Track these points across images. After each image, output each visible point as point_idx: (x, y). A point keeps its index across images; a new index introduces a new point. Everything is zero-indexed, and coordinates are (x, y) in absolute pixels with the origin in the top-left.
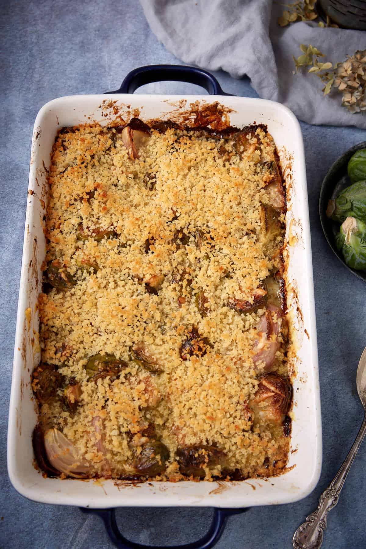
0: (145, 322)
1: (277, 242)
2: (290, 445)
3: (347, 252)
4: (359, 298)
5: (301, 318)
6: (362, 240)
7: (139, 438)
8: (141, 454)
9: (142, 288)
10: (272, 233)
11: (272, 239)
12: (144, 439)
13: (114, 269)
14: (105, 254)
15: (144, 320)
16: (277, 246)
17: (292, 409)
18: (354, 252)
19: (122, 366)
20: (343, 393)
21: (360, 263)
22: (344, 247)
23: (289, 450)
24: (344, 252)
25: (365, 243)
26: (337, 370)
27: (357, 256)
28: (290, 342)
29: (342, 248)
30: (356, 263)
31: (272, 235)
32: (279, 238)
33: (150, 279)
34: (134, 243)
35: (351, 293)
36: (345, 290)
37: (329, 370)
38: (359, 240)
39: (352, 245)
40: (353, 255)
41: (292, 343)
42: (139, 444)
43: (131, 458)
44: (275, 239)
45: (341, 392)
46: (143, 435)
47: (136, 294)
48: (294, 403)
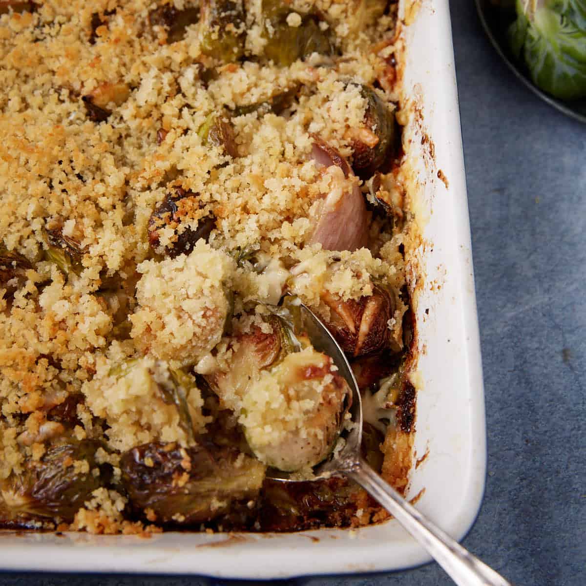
0: (79, 176)
1: (380, 29)
2: (413, 450)
3: (534, 54)
4: (568, 160)
5: (431, 153)
6: (565, 19)
7: (40, 423)
8: (42, 460)
9: (77, 110)
10: (367, 7)
11: (371, 22)
12: (49, 427)
13: (22, 74)
14: (7, 42)
15: (77, 172)
16: (381, 37)
17: (416, 366)
18: (549, 48)
19: (18, 265)
20: (543, 357)
21: (564, 76)
22: (528, 45)
23: (410, 461)
24: (527, 56)
25: (570, 26)
26: (527, 307)
27: (556, 56)
28: (409, 217)
29: (523, 50)
30: (555, 77)
31: (370, 11)
32: (385, 21)
33: (95, 88)
34: (69, 20)
35: (551, 151)
36: (538, 146)
37: (509, 305)
38: (558, 18)
39: (544, 32)
40: (548, 56)
41: (413, 217)
42: (38, 438)
43: (18, 471)
44: (376, 24)
45: (539, 353)
46: (50, 418)
47: (65, 122)
48: (420, 348)
